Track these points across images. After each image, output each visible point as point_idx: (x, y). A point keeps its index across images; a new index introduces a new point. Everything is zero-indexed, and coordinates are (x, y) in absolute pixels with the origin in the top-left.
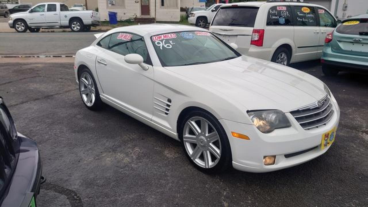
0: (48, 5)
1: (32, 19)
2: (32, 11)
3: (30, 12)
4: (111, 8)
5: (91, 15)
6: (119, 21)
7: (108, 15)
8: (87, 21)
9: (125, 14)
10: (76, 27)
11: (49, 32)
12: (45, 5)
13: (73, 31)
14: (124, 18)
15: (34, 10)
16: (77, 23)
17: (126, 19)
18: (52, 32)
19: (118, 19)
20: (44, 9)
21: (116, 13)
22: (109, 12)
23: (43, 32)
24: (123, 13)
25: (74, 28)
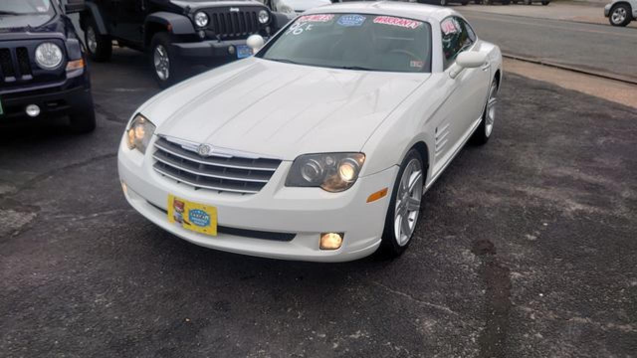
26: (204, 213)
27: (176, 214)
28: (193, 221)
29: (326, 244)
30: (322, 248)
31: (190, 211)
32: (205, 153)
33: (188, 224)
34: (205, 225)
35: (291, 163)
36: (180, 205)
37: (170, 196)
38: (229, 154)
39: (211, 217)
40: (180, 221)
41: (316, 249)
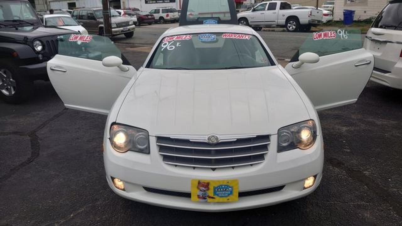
0: (270, 3)
1: (253, 18)
2: (254, 10)
3: (252, 11)
4: (350, 5)
5: (310, 13)
6: (355, 21)
7: (343, 13)
8: (304, 20)
9: (365, 12)
10: (292, 27)
11: (269, 31)
12: (267, 3)
13: (289, 31)
14: (364, 18)
15: (256, 9)
16: (293, 22)
17: (365, 18)
18: (272, 31)
19: (355, 19)
20: (265, 8)
21: (354, 11)
22: (345, 10)
23: (264, 31)
24: (363, 11)
25: (290, 27)
26: (227, 186)
27: (200, 193)
28: (218, 195)
29: (306, 186)
30: (305, 188)
31: (215, 188)
32: (215, 141)
33: (213, 198)
34: (229, 195)
35: (277, 135)
36: (204, 185)
37: (193, 180)
38: (233, 138)
39: (234, 188)
40: (204, 198)
41: (301, 190)
